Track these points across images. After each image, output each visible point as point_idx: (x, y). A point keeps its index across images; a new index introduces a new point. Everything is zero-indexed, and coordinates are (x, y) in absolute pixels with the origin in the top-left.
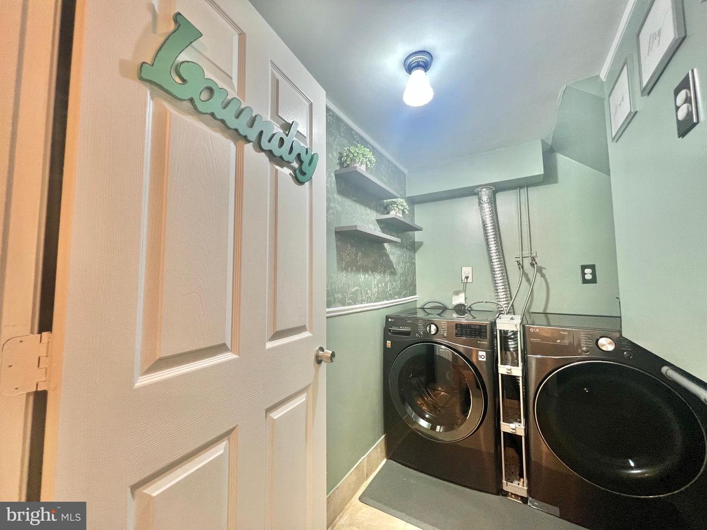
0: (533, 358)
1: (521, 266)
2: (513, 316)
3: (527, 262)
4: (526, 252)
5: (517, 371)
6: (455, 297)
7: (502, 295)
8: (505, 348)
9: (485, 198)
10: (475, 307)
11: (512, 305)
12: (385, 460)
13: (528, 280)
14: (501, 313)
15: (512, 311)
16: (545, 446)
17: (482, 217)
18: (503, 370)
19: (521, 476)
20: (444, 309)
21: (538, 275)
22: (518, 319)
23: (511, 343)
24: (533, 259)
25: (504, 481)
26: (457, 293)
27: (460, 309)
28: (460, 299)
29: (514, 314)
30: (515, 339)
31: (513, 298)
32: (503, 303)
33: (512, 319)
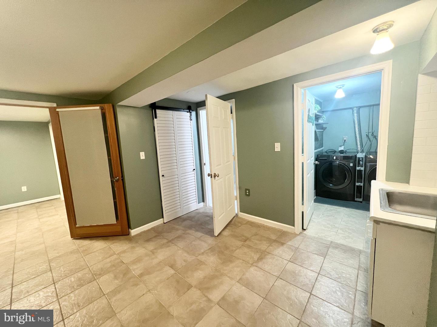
0: (368, 164)
1: (367, 136)
2: (363, 153)
3: (370, 135)
4: (370, 131)
5: (363, 169)
6: (340, 148)
7: (359, 146)
8: (359, 163)
9: (355, 111)
10: (347, 151)
11: (363, 150)
12: (315, 197)
13: (370, 141)
14: (358, 152)
15: (362, 152)
16: (367, 183)
17: (353, 118)
18: (358, 168)
19: (361, 198)
20: (335, 152)
21: (374, 139)
22: (364, 154)
23: (361, 162)
24: (373, 133)
25: (355, 198)
26: (341, 146)
27: (342, 152)
28: (342, 148)
29: (363, 152)
30: (363, 161)
31: (363, 147)
32: (359, 149)
33: (362, 154)
